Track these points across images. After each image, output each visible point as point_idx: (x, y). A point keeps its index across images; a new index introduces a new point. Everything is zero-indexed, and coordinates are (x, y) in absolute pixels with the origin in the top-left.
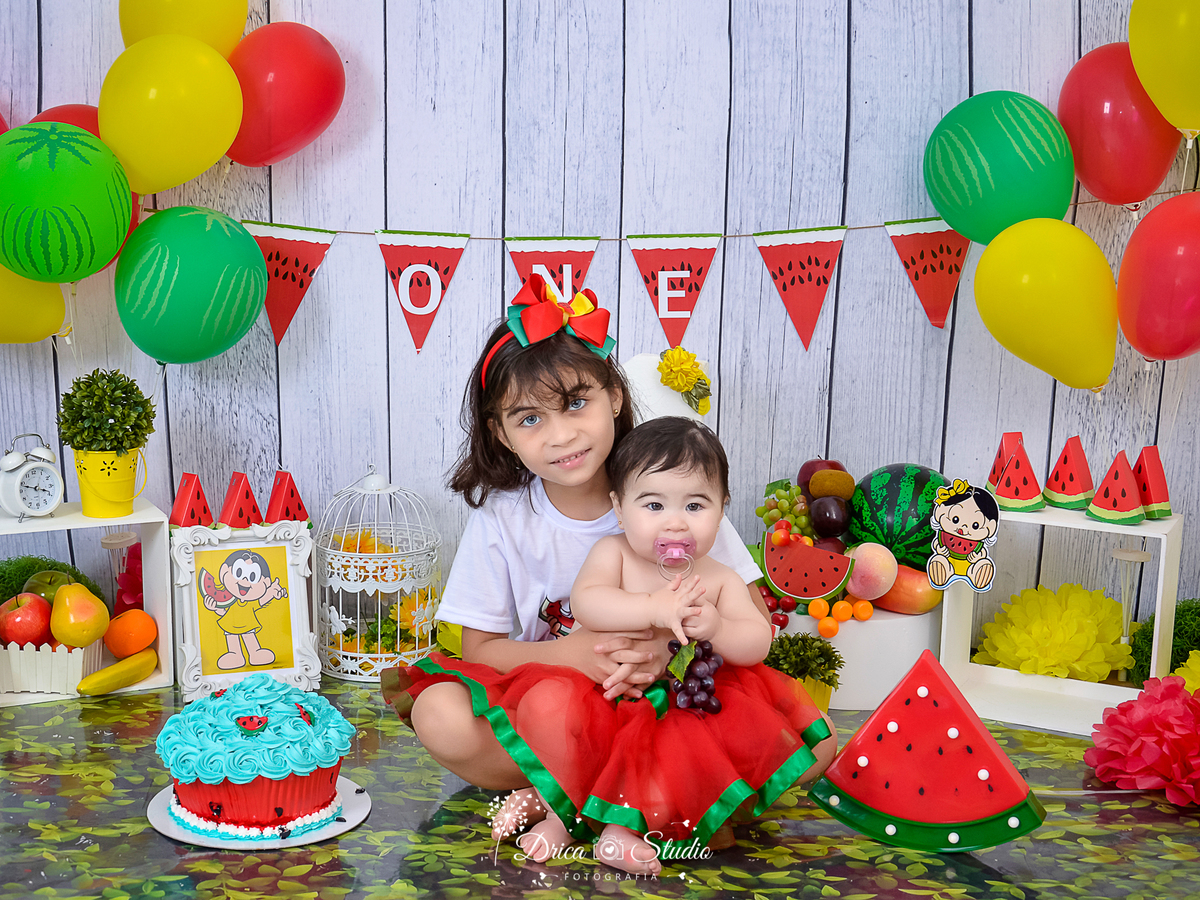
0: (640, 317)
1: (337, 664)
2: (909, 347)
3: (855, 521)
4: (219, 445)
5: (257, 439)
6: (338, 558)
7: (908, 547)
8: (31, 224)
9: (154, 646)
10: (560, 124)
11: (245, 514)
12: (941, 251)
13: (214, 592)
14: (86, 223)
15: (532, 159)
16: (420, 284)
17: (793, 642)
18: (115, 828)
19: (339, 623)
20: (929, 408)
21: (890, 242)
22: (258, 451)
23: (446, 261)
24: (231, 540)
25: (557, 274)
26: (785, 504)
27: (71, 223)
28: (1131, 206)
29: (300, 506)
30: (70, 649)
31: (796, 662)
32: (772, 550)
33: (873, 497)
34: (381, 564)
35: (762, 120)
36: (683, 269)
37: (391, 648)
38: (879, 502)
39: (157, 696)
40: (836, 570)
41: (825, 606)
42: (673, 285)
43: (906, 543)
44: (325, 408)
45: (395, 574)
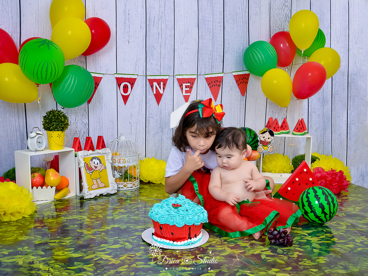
0: (178, 95)
2: (237, 101)
4: (72, 132)
5: (82, 130)
6: (117, 157)
8: (43, 65)
9: (68, 186)
10: (159, 47)
11: (91, 148)
12: (244, 78)
13: (89, 168)
14: (58, 65)
15: (153, 56)
16: (126, 88)
19: (118, 175)
20: (242, 115)
21: (233, 76)
22: (83, 133)
23: (132, 81)
24: (93, 154)
25: (159, 84)
27: (54, 65)
28: (286, 67)
30: (52, 187)
35: (205, 47)
36: (188, 83)
37: (131, 180)
42: (186, 87)
44: (101, 121)
45: (132, 161)
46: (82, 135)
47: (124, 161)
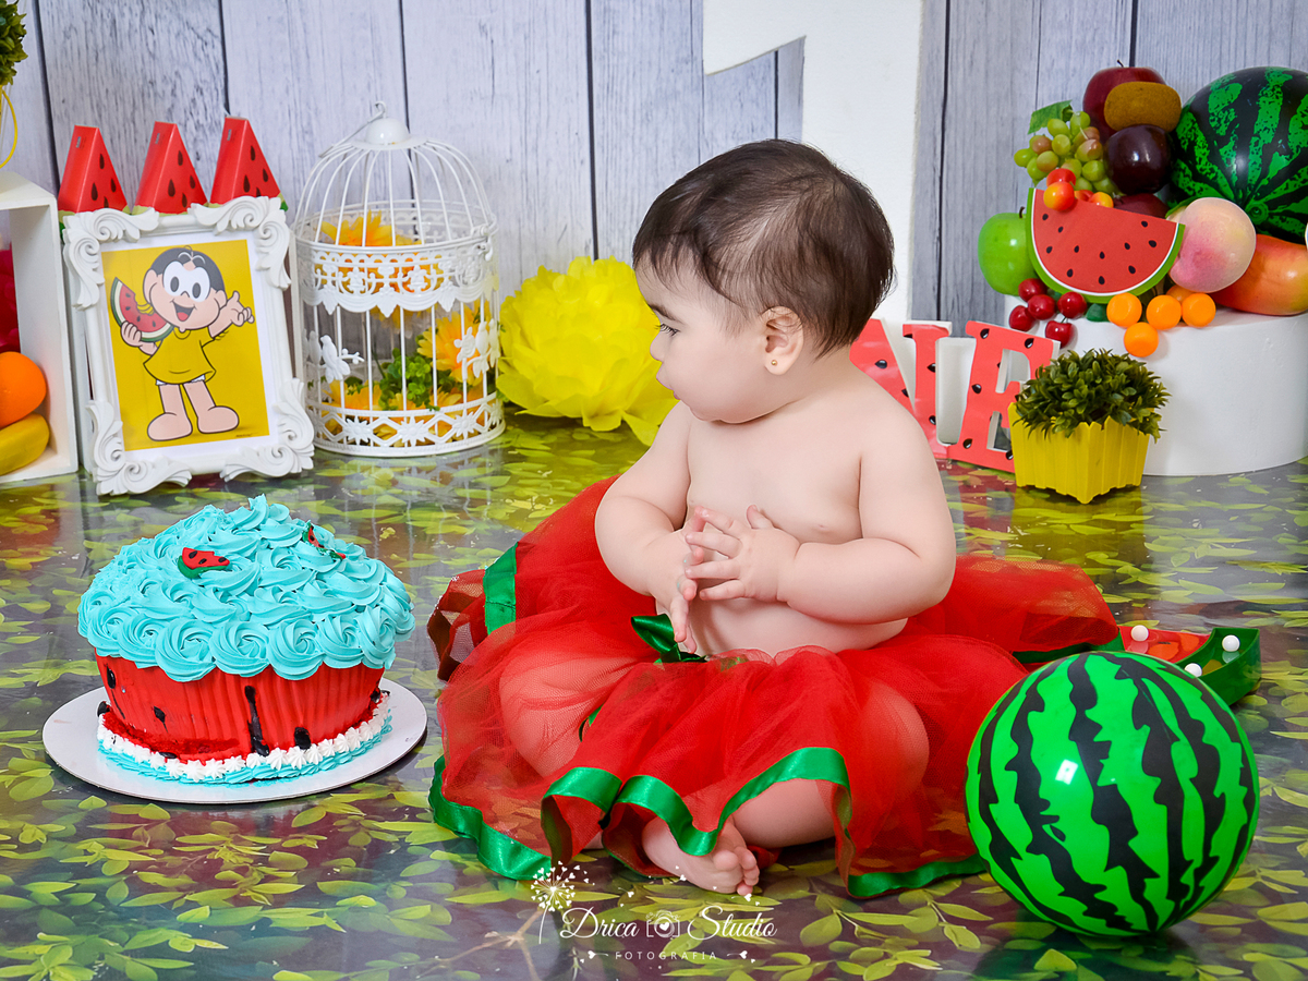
1: (337, 429)
3: (1183, 165)
4: (126, 84)
5: (187, 71)
6: (332, 255)
7: (1272, 205)
9: (43, 410)
11: (179, 193)
13: (132, 317)
17: (1084, 364)
18: (14, 675)
19: (337, 362)
22: (190, 90)
24: (160, 231)
26: (1064, 143)
29: (266, 175)
31: (1089, 396)
32: (1045, 217)
33: (1213, 124)
34: (401, 263)
37: (422, 400)
38: (1222, 131)
39: (52, 487)
40: (1153, 244)
41: (1134, 306)
43: (1271, 197)
44: (296, 14)
45: (426, 280)
46: (187, 103)
47: (374, 281)
